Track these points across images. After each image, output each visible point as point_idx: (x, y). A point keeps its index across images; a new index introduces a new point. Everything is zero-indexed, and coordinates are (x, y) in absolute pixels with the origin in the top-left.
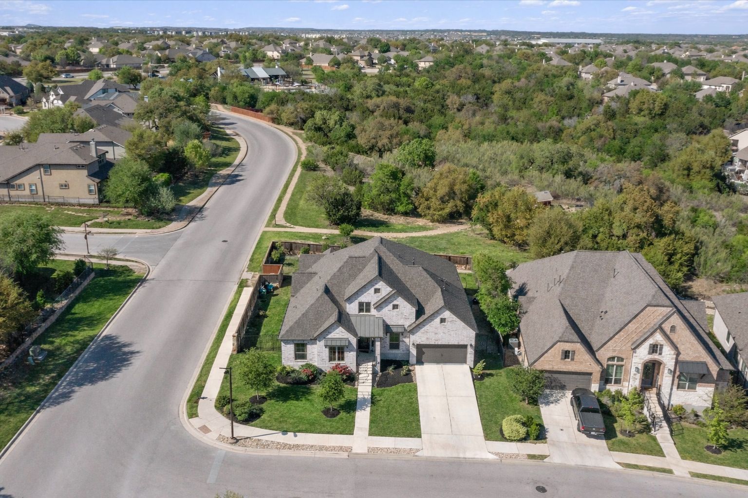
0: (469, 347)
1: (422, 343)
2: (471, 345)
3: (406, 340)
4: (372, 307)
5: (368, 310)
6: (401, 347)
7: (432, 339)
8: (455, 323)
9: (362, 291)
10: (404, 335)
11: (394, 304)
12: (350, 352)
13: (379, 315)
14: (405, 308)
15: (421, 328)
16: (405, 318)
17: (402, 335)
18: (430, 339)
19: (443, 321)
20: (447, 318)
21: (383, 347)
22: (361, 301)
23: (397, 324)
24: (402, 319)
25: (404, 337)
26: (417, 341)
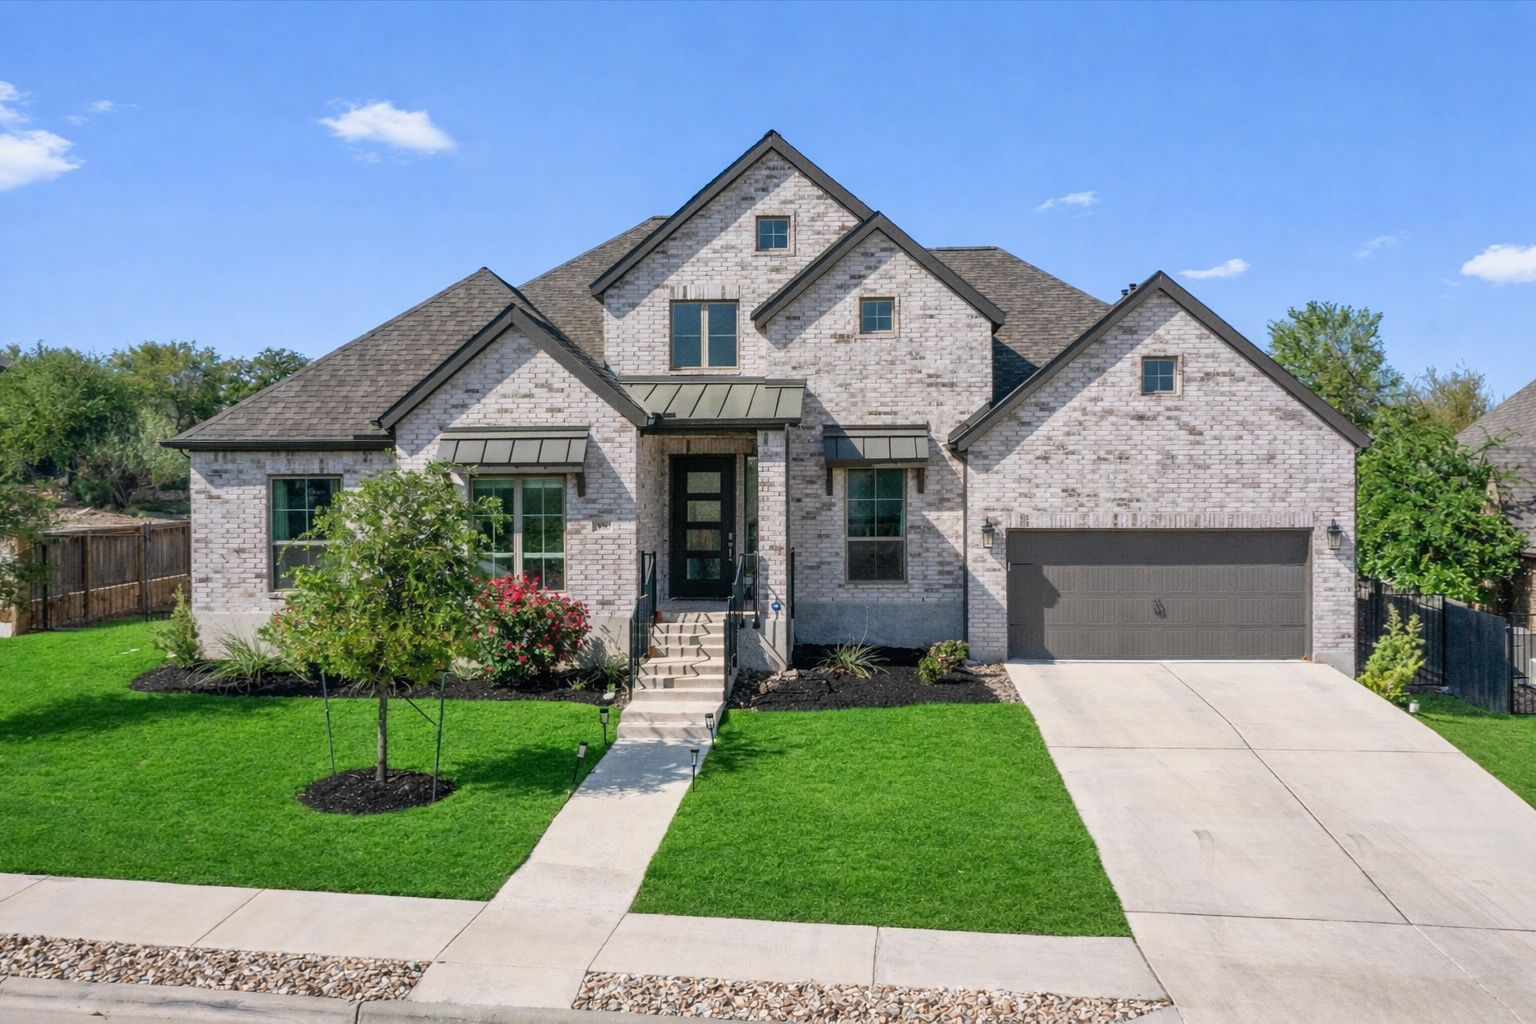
0: (1320, 542)
1: (1037, 522)
2: (1335, 531)
3: (947, 521)
4: (745, 324)
5: (726, 352)
6: (913, 568)
7: (1095, 495)
8: (1233, 389)
9: (689, 236)
10: (931, 486)
11: (866, 296)
12: (599, 524)
13: (784, 364)
14: (932, 317)
15: (1029, 424)
16: (930, 385)
17: (921, 490)
18: (1088, 496)
19: (1158, 374)
20: (1180, 359)
21: (811, 568)
22: (681, 298)
23: (888, 420)
24: (914, 389)
25: (931, 498)
26: (1009, 510)
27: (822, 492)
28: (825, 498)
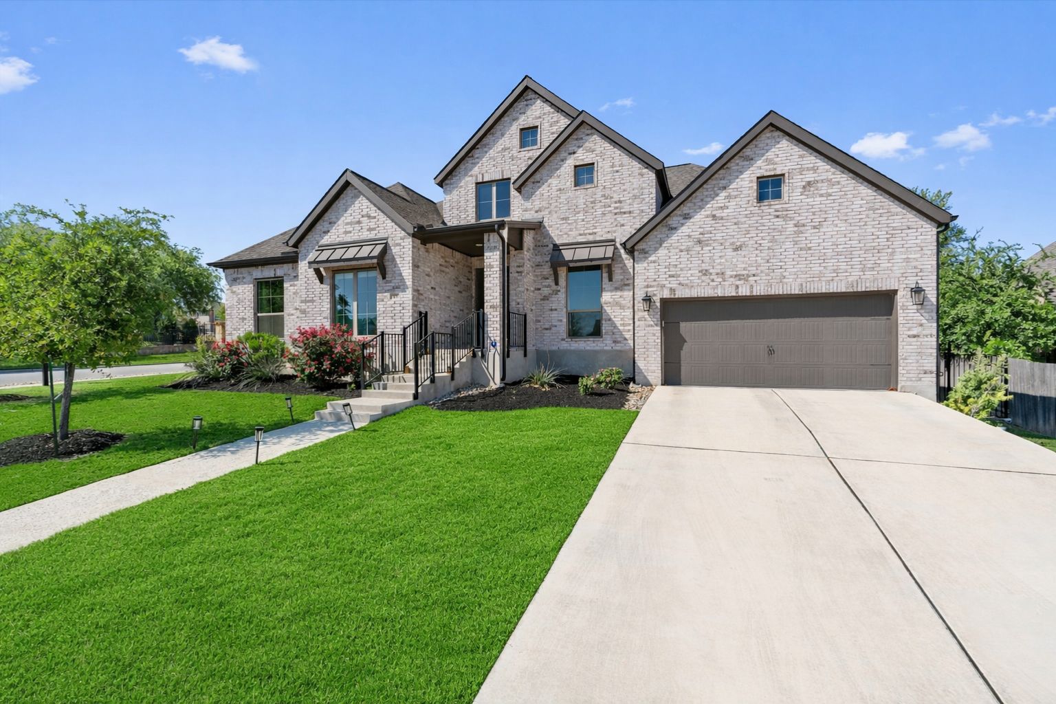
1: (682, 293)
4: (514, 193)
6: (606, 328)
7: (723, 274)
8: (830, 191)
9: (485, 146)
10: (617, 276)
11: (577, 164)
12: (393, 295)
13: (531, 209)
14: (617, 172)
15: (675, 228)
16: (616, 214)
17: (610, 279)
18: (717, 274)
19: (769, 188)
20: (787, 175)
21: (547, 329)
22: (481, 181)
23: (591, 238)
24: (608, 217)
25: (617, 285)
26: (663, 286)
27: (553, 284)
28: (554, 287)
